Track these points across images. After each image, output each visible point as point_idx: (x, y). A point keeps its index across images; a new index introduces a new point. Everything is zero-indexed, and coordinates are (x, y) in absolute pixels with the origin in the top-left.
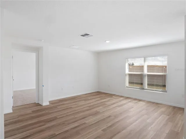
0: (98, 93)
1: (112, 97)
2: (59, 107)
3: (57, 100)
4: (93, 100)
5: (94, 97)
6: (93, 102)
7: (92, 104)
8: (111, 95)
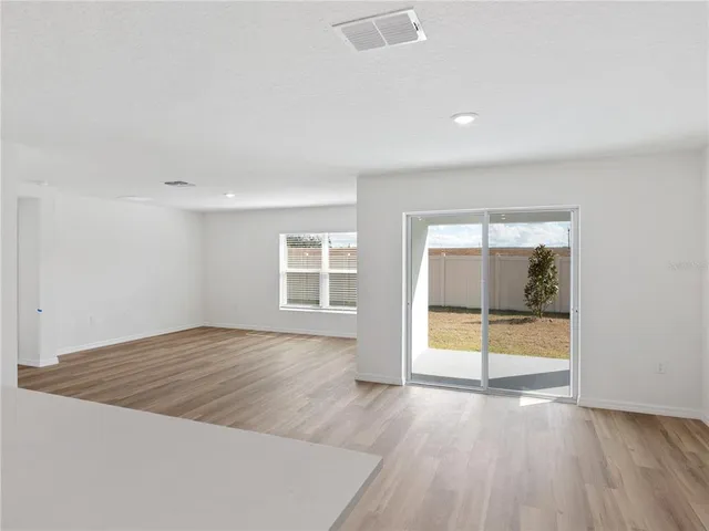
0: (204, 330)
1: (244, 335)
2: (93, 365)
3: (80, 353)
4: (191, 346)
5: (192, 339)
6: (190, 347)
7: (188, 352)
8: (241, 332)
